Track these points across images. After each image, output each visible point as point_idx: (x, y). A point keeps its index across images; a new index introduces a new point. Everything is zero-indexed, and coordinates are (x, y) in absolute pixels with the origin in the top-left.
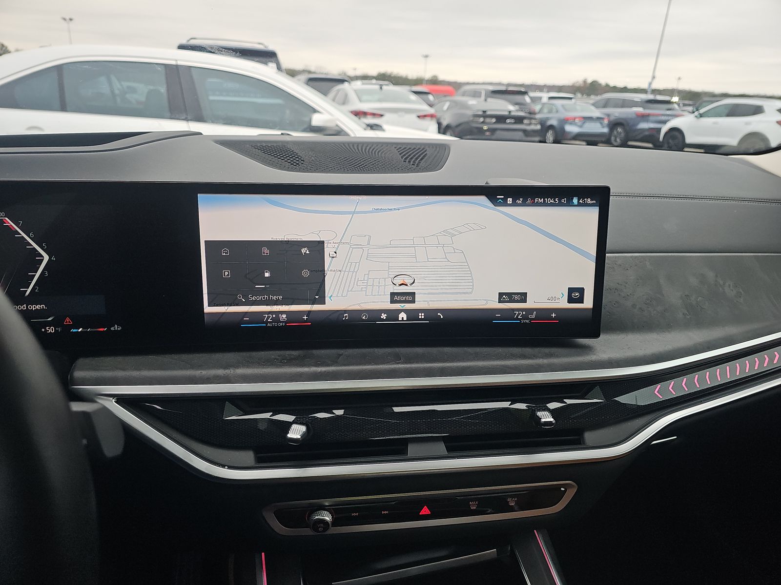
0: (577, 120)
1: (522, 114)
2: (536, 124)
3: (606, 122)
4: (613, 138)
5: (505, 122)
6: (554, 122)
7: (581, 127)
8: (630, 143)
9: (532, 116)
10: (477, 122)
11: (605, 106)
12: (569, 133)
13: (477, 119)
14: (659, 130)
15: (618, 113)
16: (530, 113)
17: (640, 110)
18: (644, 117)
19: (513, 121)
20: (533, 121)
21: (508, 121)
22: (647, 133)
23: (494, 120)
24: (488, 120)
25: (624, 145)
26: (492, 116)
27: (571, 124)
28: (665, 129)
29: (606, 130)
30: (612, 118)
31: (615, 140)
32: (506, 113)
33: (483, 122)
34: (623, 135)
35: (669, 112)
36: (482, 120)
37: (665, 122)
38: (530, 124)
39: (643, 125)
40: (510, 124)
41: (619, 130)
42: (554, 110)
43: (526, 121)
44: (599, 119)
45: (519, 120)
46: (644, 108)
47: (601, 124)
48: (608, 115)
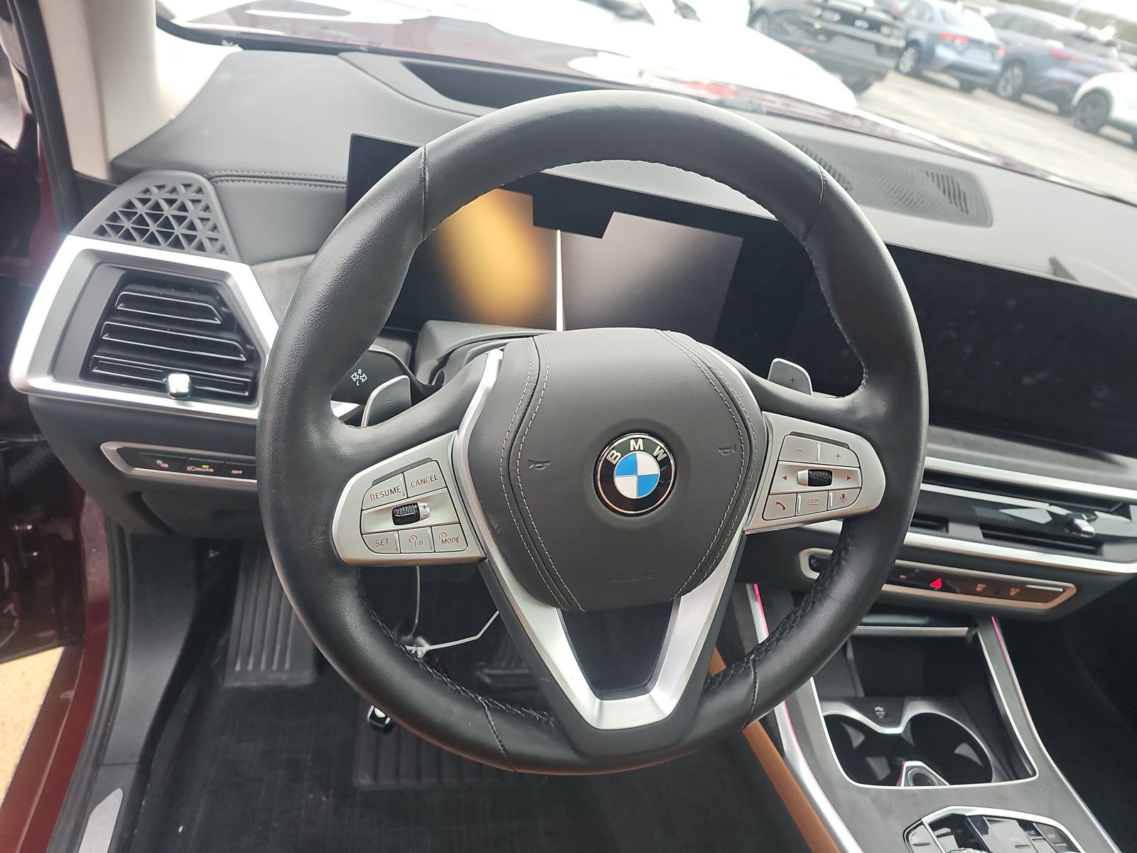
0: (958, 42)
1: (882, 16)
2: (898, 38)
3: (1001, 54)
4: (1002, 83)
5: (852, 24)
6: (921, 36)
7: (960, 53)
8: (1027, 98)
9: (898, 23)
10: (810, 16)
11: (1006, 26)
12: (940, 59)
13: (811, 9)
14: (1076, 87)
15: (1023, 42)
16: (895, 18)
17: (1056, 45)
18: (1059, 60)
19: (865, 25)
20: (896, 32)
21: (858, 23)
22: (1057, 87)
23: (837, 17)
24: (828, 15)
25: (1015, 98)
26: (835, 10)
27: (947, 45)
28: (1086, 86)
29: (996, 68)
30: (1012, 49)
31: (1005, 88)
32: (858, 9)
33: (819, 17)
34: (1019, 81)
35: (1100, 60)
36: (818, 12)
37: (1089, 75)
38: (889, 36)
39: (1056, 73)
40: (859, 29)
41: (1017, 71)
42: (928, 15)
43: (885, 30)
44: (992, 47)
45: (875, 25)
46: (1066, 44)
47: (993, 55)
48: (1007, 42)
